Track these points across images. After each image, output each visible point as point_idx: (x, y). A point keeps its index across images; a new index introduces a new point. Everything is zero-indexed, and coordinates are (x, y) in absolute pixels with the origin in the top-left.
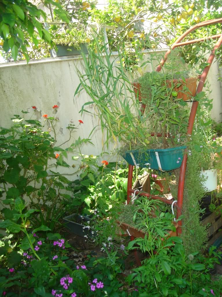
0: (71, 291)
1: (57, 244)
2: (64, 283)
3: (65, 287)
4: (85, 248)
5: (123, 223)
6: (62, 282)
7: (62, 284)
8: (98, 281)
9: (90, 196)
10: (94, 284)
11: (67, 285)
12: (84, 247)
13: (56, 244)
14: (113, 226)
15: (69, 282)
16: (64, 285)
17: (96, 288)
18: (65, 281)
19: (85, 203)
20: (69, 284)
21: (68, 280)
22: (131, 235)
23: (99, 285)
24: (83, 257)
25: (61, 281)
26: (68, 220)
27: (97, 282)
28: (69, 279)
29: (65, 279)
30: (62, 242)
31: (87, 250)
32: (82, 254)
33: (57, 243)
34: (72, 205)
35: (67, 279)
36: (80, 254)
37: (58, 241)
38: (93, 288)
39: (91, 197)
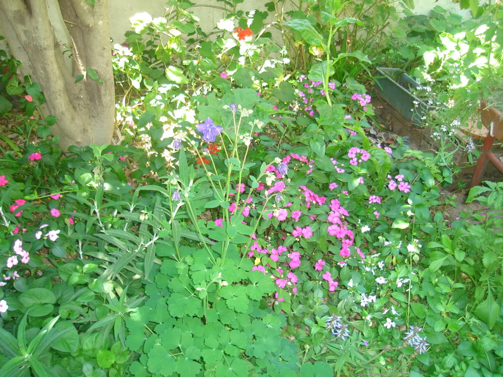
0: (362, 170)
1: (357, 99)
2: (353, 156)
3: (353, 162)
4: (392, 129)
5: (493, 109)
6: (352, 153)
7: (350, 156)
8: (404, 181)
9: (437, 50)
10: (396, 181)
11: (358, 161)
12: (390, 127)
13: (355, 99)
14: (472, 106)
15: (362, 157)
16: (352, 159)
17: (397, 188)
18: (356, 154)
19: (422, 59)
20: (360, 161)
21: (361, 155)
22: (493, 136)
23: (402, 186)
24: (384, 140)
25: (350, 151)
26: (384, 74)
27: (402, 180)
28: (364, 155)
29: (358, 151)
30: (366, 100)
31: (395, 133)
32: (384, 135)
33: (359, 98)
34: (398, 53)
35: (361, 153)
36: (382, 134)
37: (360, 95)
38: (392, 185)
39: (436, 54)
